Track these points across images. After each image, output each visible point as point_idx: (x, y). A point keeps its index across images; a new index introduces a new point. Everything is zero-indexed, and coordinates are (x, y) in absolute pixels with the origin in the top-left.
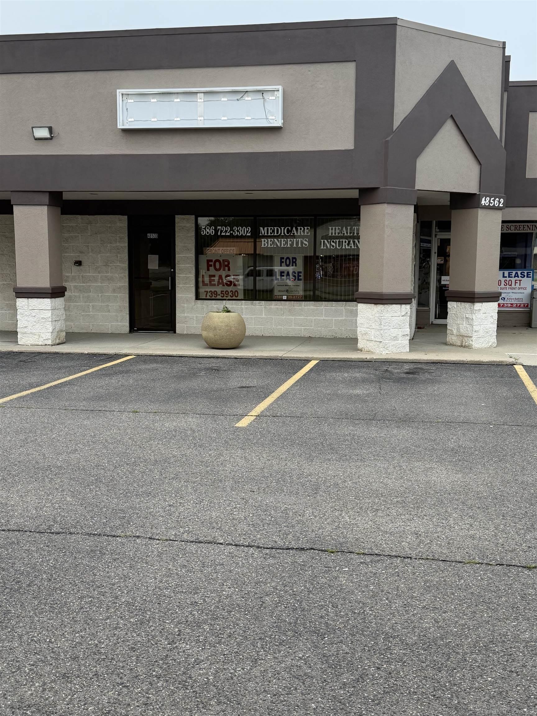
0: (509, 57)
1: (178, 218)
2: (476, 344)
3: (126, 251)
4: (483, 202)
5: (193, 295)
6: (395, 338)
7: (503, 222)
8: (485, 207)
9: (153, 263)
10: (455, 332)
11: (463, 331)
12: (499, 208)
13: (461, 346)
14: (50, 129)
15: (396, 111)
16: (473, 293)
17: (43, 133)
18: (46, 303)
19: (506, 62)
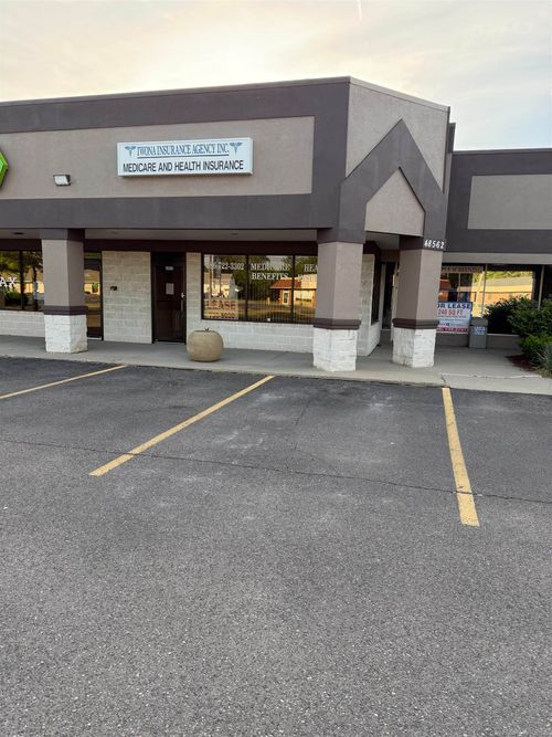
0: (454, 124)
1: (188, 254)
2: (416, 364)
3: (150, 280)
4: (426, 244)
5: (199, 316)
6: (343, 358)
7: (443, 264)
8: (427, 248)
9: (170, 289)
10: (399, 352)
11: (405, 353)
12: (440, 250)
13: (404, 365)
14: (68, 177)
15: (348, 160)
16: (415, 321)
17: (63, 180)
18: (66, 319)
19: (451, 129)
